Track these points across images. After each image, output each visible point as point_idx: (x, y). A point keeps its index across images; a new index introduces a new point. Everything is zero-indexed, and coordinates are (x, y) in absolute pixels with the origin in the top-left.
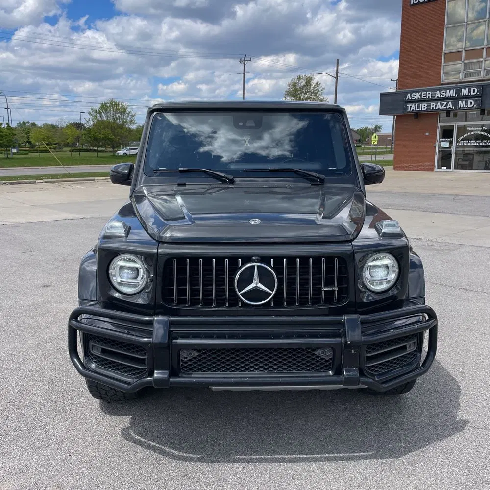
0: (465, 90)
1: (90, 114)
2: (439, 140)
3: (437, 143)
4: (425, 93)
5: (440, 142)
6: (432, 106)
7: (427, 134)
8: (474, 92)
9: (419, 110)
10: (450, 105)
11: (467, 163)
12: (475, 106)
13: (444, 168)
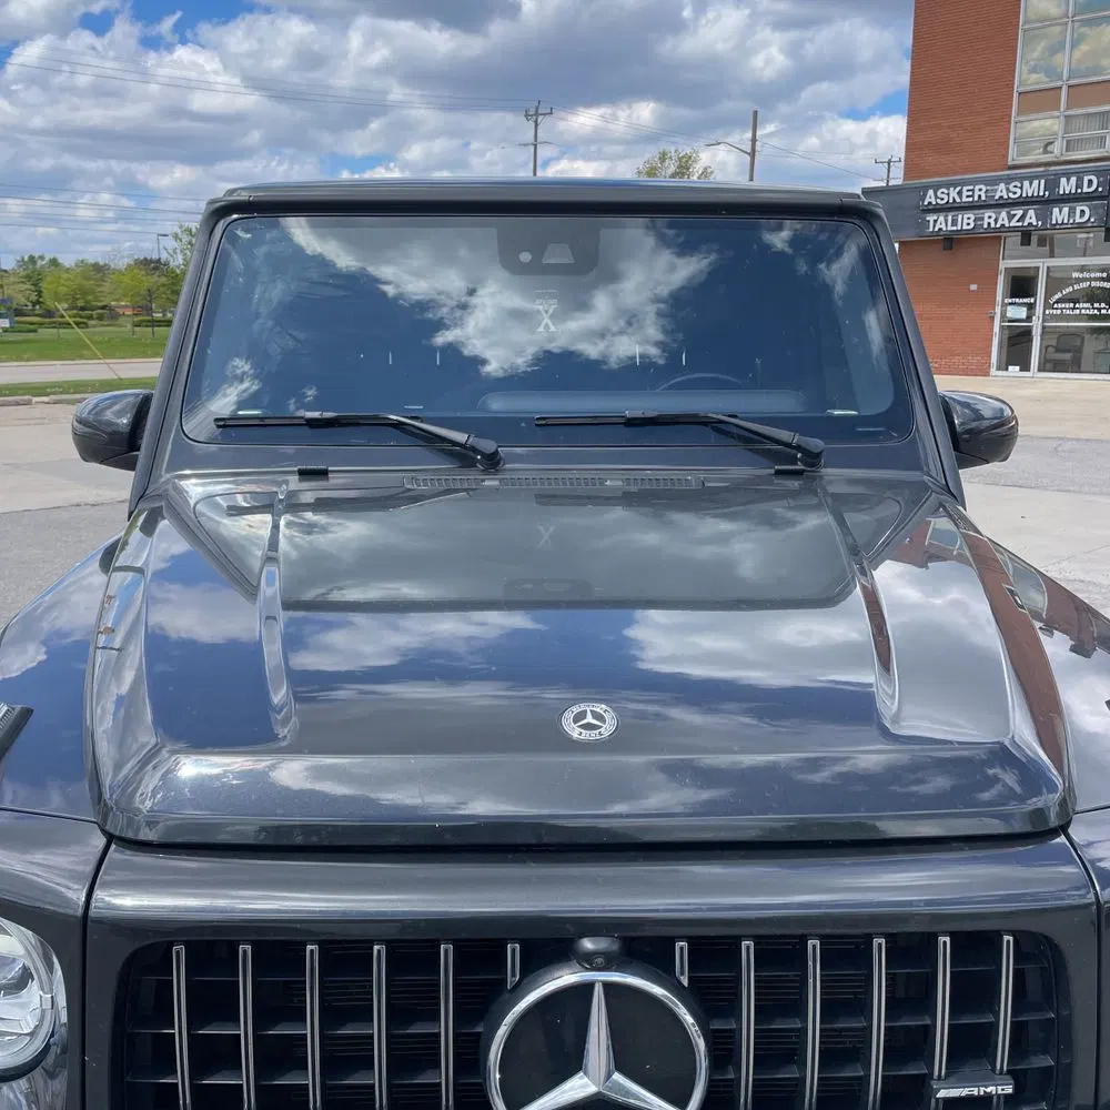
0: (1068, 180)
1: (176, 237)
2: (1003, 301)
3: (998, 310)
4: (971, 187)
5: (1004, 305)
6: (986, 220)
7: (974, 287)
8: (1089, 187)
9: (955, 228)
10: (1031, 217)
11: (1068, 356)
12: (1092, 220)
13: (1014, 369)
